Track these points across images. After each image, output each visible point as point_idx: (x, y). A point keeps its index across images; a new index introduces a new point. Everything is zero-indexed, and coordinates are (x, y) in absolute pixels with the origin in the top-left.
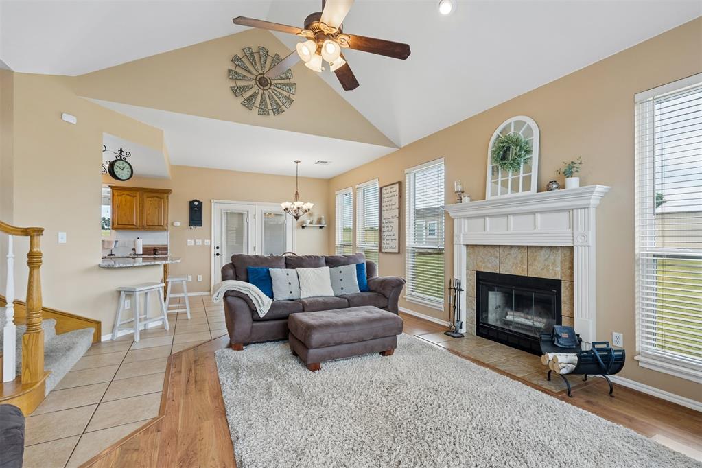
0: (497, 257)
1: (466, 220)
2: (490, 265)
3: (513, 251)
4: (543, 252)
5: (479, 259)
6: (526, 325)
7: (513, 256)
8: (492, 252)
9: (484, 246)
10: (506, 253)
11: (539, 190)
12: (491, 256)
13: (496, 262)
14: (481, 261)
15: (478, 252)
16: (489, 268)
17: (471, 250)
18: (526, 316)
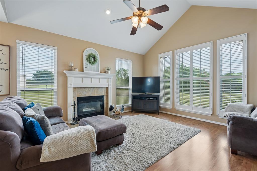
0: (86, 91)
1: (74, 78)
2: (83, 94)
3: (92, 89)
4: (100, 89)
5: (78, 92)
6: (90, 111)
7: (92, 90)
8: (84, 89)
9: (81, 88)
10: (89, 90)
11: (101, 72)
12: (84, 91)
13: (86, 93)
14: (79, 93)
15: (78, 90)
16: (83, 95)
17: (75, 90)
18: (89, 108)
